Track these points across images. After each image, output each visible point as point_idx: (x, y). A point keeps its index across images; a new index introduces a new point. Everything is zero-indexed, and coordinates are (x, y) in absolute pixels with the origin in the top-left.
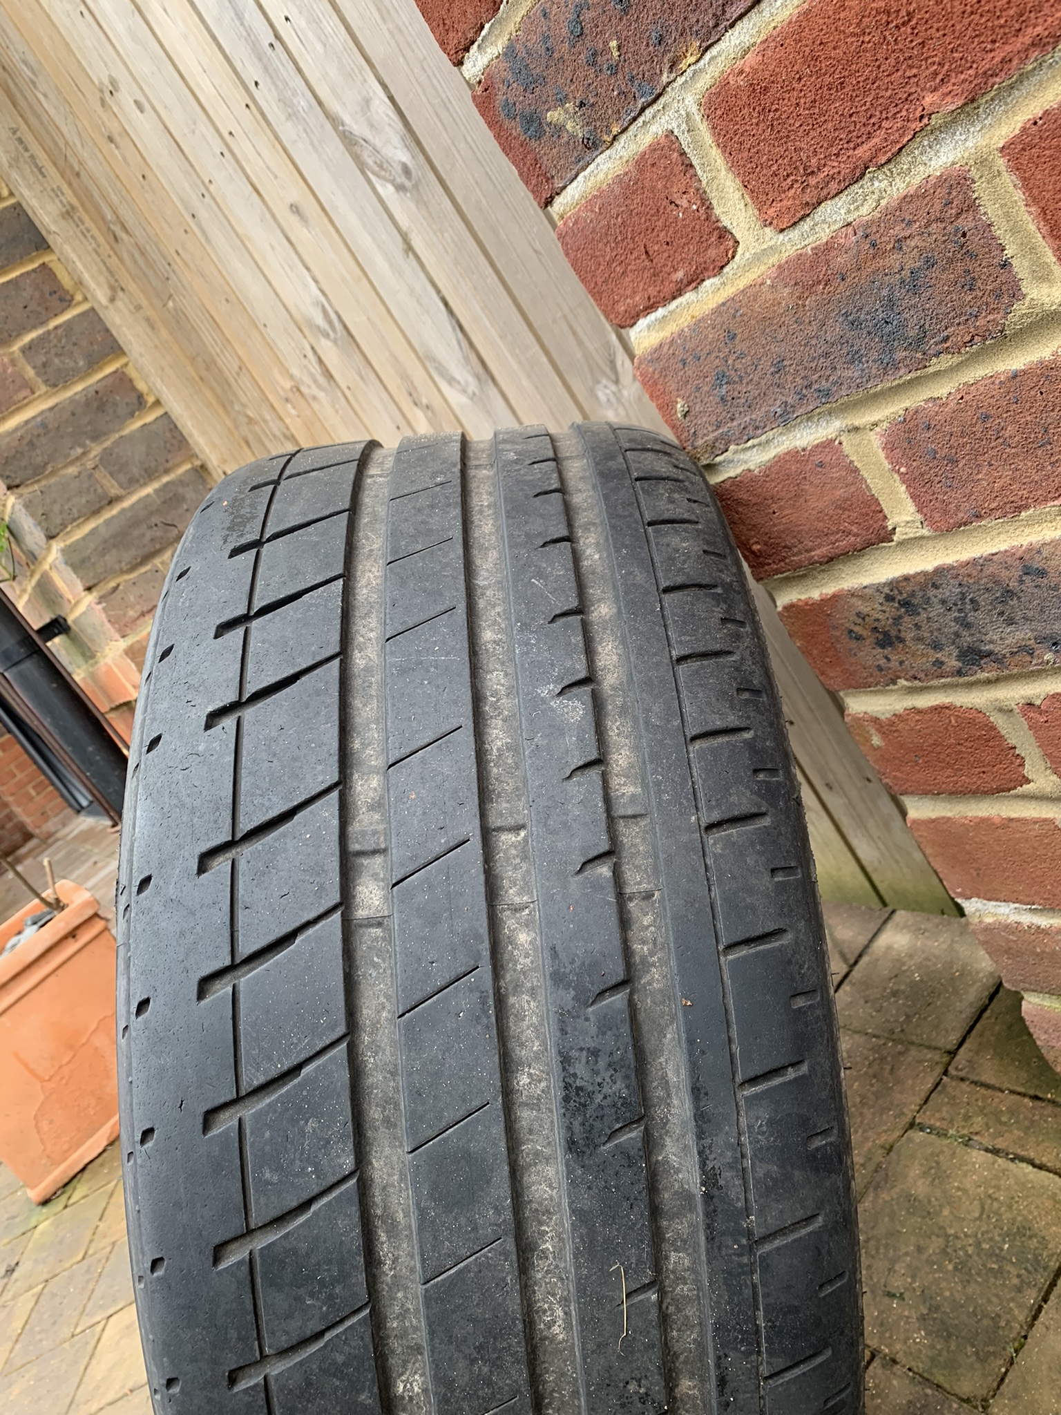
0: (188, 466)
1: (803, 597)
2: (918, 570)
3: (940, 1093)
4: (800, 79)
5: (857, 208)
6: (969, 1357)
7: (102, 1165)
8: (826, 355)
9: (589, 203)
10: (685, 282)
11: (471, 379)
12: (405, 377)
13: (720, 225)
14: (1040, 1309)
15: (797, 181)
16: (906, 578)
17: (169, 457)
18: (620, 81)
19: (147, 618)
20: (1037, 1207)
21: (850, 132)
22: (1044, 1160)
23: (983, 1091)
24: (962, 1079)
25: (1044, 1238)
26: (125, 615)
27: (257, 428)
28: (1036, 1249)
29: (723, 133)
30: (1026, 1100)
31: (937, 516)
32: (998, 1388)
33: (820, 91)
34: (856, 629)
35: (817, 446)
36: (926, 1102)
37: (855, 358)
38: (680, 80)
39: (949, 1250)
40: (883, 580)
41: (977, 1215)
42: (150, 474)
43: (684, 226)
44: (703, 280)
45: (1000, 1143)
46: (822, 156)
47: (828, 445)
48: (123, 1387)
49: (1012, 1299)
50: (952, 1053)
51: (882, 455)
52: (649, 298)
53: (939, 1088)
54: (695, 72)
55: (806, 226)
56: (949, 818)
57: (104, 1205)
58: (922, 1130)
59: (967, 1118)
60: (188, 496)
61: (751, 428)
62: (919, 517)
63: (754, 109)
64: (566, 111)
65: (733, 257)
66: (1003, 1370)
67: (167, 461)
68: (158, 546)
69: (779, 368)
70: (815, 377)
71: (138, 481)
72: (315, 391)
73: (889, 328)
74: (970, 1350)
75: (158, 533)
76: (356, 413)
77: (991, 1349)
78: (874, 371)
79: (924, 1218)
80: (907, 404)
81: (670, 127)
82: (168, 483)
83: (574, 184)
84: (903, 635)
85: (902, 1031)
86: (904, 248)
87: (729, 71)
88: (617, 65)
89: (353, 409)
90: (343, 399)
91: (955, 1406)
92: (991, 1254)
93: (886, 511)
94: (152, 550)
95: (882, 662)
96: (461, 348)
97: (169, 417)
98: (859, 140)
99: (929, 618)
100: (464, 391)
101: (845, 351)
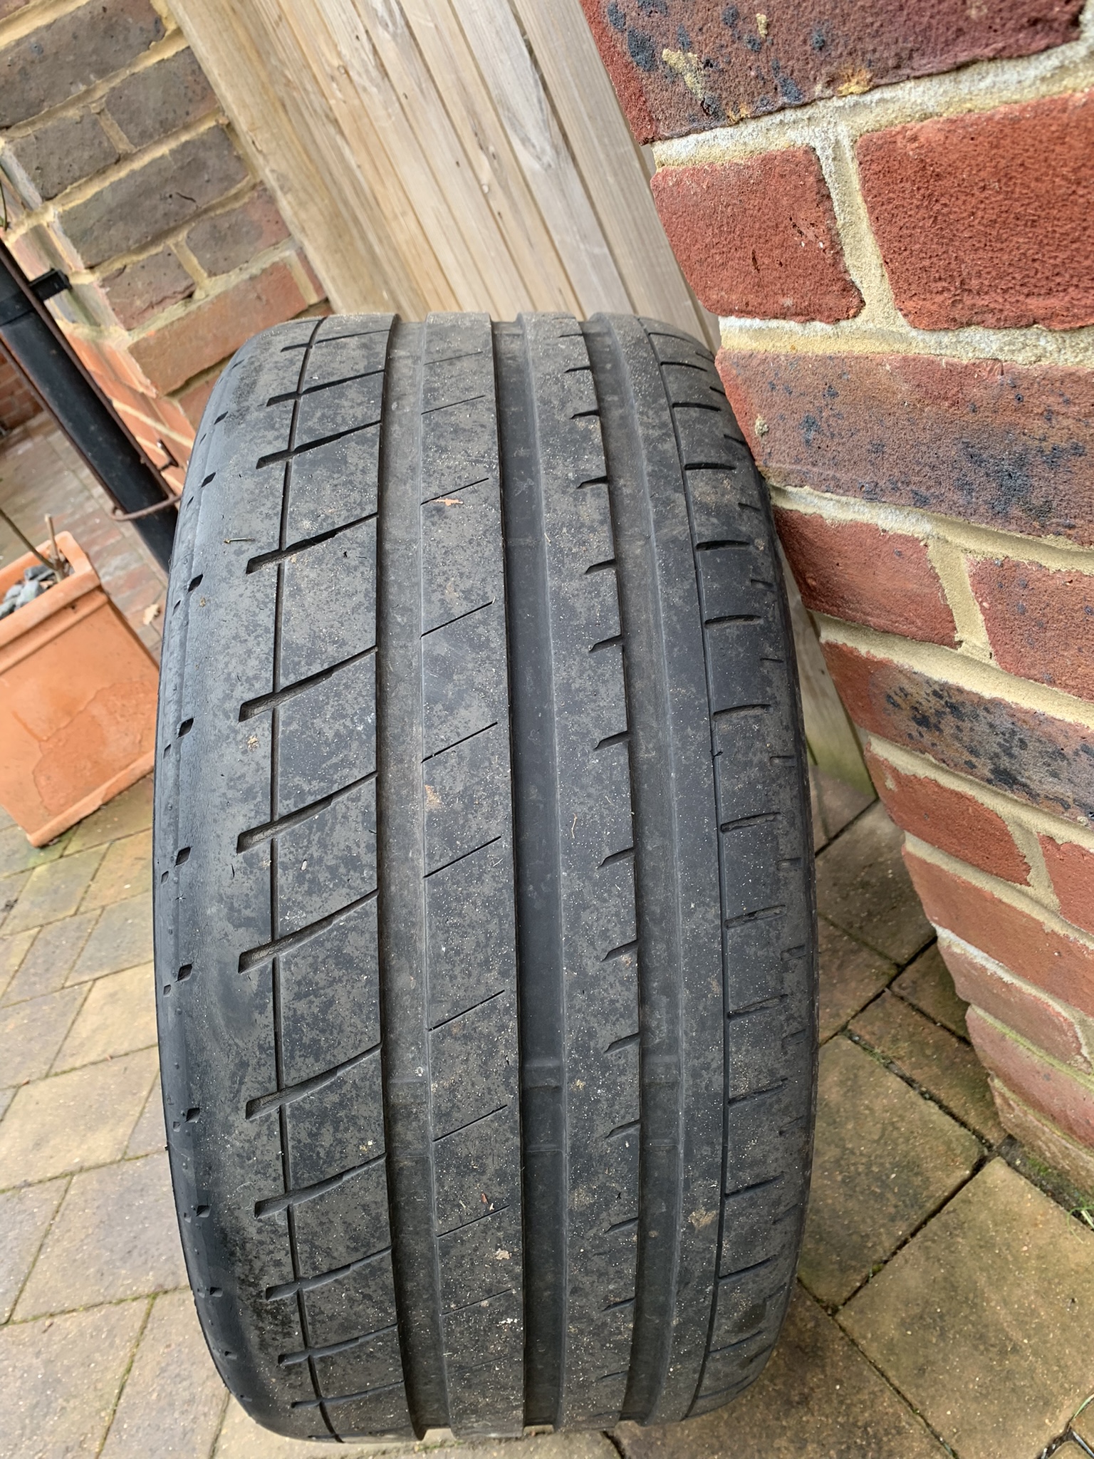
0: (211, 124)
1: (850, 644)
2: (974, 690)
3: (878, 1006)
4: (984, 188)
5: (1013, 352)
6: (832, 1263)
7: (96, 823)
8: (933, 468)
9: (696, 173)
10: (793, 310)
11: (548, 148)
12: (472, 113)
13: (848, 278)
14: (905, 1242)
15: (949, 290)
16: (960, 690)
17: (190, 109)
18: (762, 63)
19: (156, 310)
20: (931, 1148)
21: (1028, 276)
22: (951, 1104)
23: (918, 1017)
24: (902, 998)
25: (928, 1178)
26: (131, 304)
27: (295, 94)
28: (919, 1186)
29: (874, 192)
30: (954, 1040)
31: (1008, 658)
32: (849, 1299)
33: (1004, 215)
34: (896, 698)
35: (900, 536)
36: (863, 1009)
37: (964, 486)
38: (836, 102)
39: (843, 1162)
40: (936, 677)
41: (876, 1137)
42: (166, 129)
43: (805, 258)
44: (813, 319)
45: (917, 1075)
46: (986, 283)
47: (911, 541)
48: (104, 1052)
49: (883, 1226)
50: (901, 968)
51: (968, 581)
52: (747, 304)
53: (878, 1001)
54: (856, 104)
55: (947, 338)
56: (942, 870)
57: (96, 865)
58: (850, 1038)
59: (895, 1040)
60: (210, 163)
61: (832, 483)
62: (990, 649)
63: (919, 189)
64: (688, 61)
65: (855, 316)
66: (858, 1284)
67: (188, 114)
68: (172, 224)
69: (878, 448)
70: (917, 479)
71: (151, 136)
72: (367, 84)
73: (1010, 483)
74: (835, 1258)
75: (173, 207)
76: (411, 126)
77: (853, 1263)
78: (982, 510)
79: (829, 1124)
80: (1010, 553)
81: (812, 144)
82: (187, 142)
83: (683, 141)
84: (941, 726)
85: (861, 928)
86: (1054, 421)
87: (899, 128)
88: (761, 44)
89: (407, 120)
90: (397, 105)
91: (808, 1303)
92: (878, 1178)
93: (957, 624)
94: (166, 228)
95: (915, 734)
96: (542, 109)
97: (192, 54)
98: (1036, 290)
99: (972, 729)
100: (539, 158)
101: (955, 475)
